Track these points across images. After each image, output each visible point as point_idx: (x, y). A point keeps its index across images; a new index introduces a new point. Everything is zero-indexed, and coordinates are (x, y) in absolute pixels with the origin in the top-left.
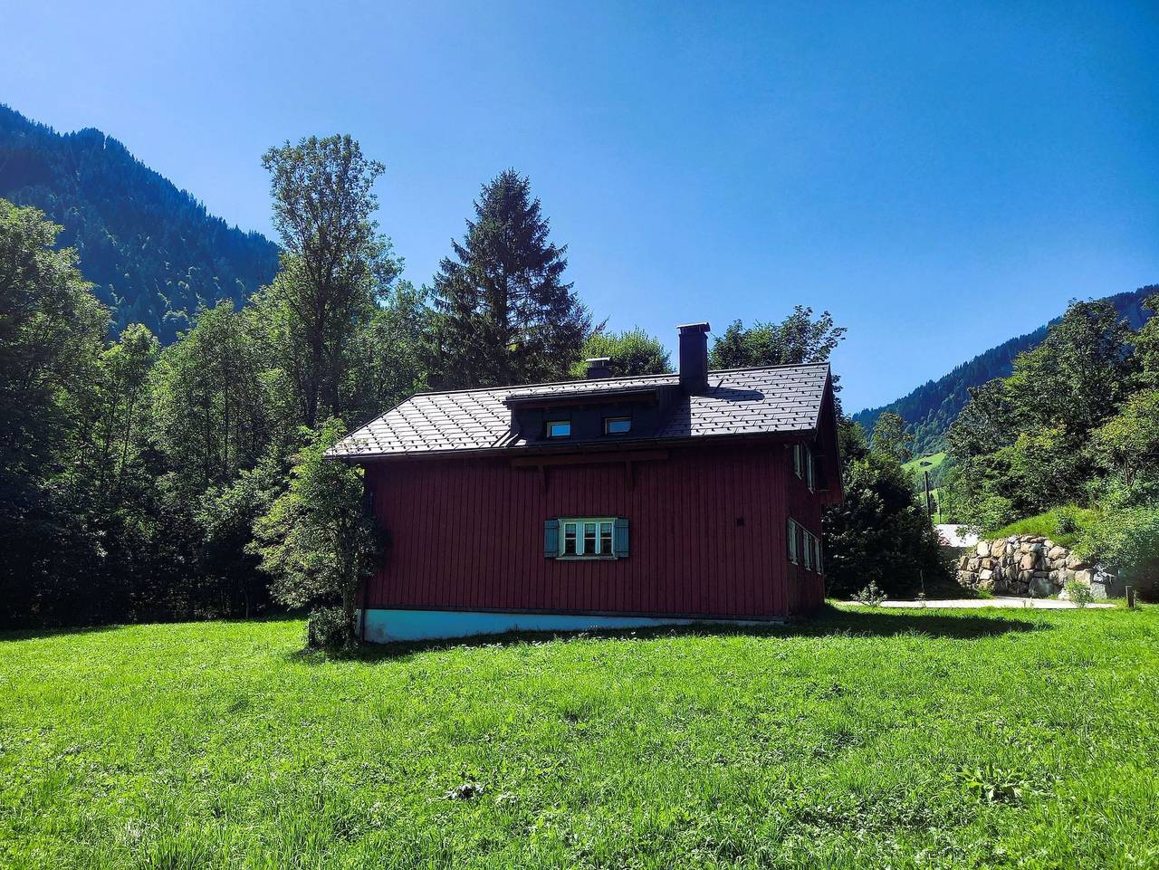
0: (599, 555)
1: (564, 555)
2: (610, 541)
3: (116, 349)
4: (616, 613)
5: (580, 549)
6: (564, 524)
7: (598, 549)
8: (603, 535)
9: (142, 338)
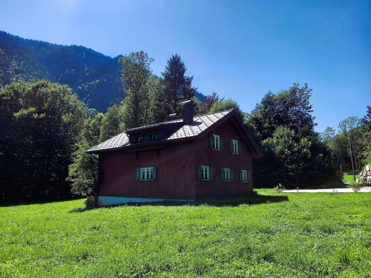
0: (150, 179)
1: (142, 179)
2: (149, 174)
3: (94, 120)
4: (153, 197)
5: (146, 177)
6: (142, 169)
7: (150, 177)
8: (151, 172)
9: (101, 116)
